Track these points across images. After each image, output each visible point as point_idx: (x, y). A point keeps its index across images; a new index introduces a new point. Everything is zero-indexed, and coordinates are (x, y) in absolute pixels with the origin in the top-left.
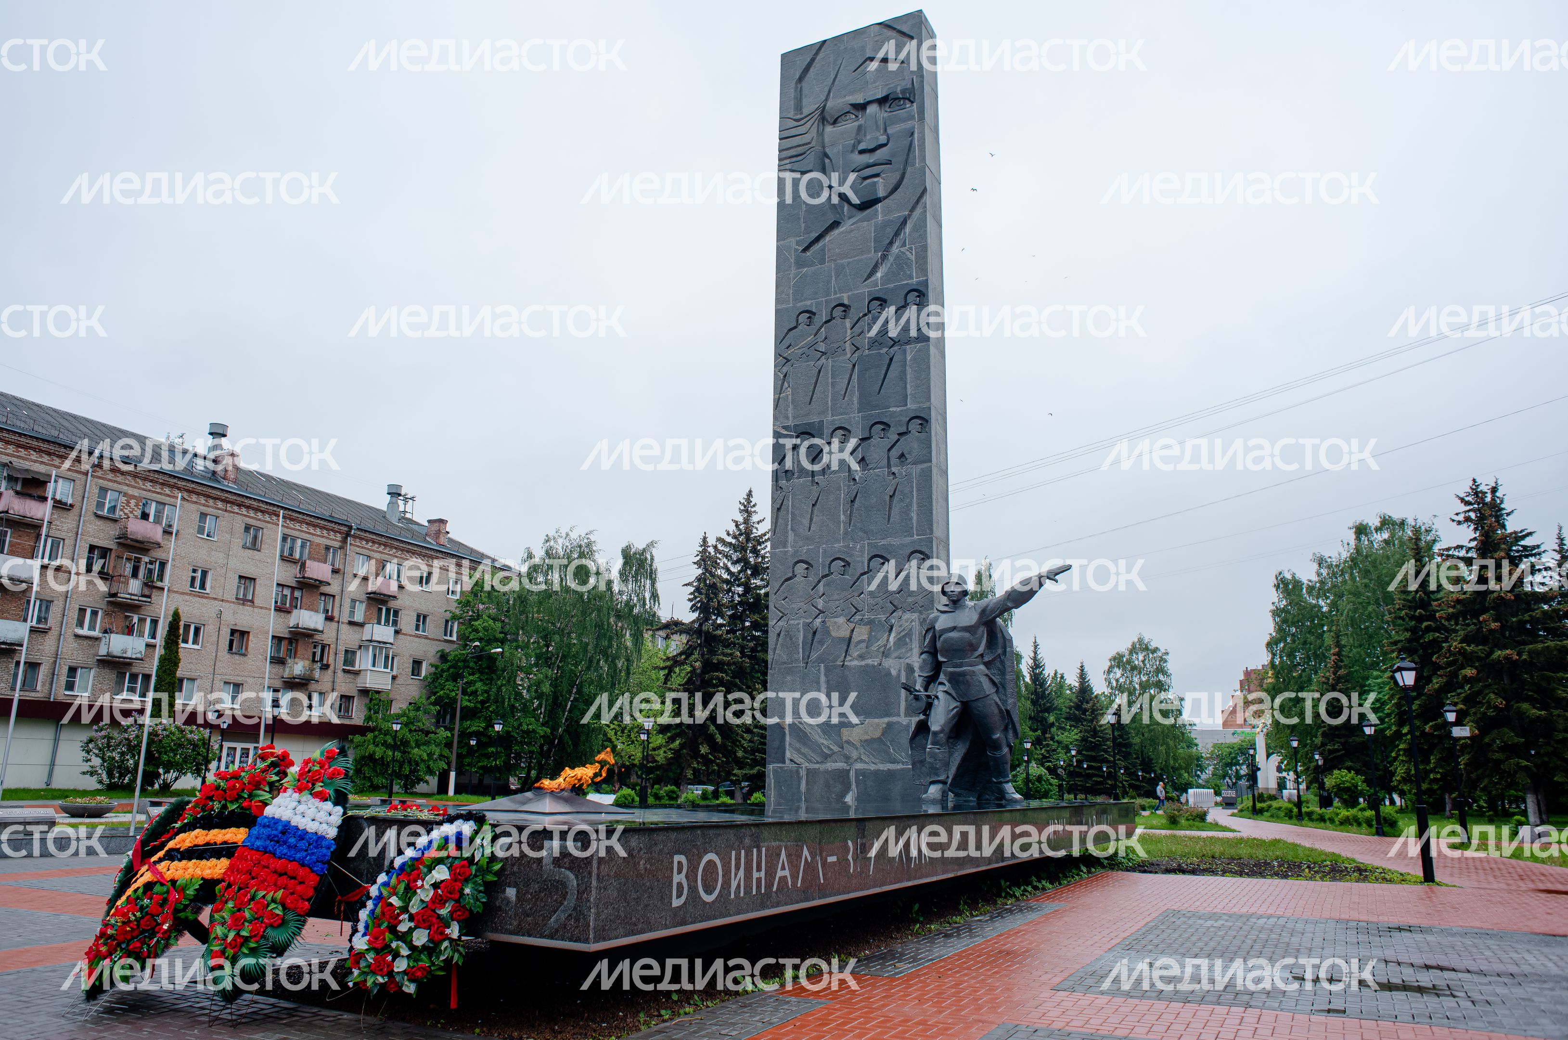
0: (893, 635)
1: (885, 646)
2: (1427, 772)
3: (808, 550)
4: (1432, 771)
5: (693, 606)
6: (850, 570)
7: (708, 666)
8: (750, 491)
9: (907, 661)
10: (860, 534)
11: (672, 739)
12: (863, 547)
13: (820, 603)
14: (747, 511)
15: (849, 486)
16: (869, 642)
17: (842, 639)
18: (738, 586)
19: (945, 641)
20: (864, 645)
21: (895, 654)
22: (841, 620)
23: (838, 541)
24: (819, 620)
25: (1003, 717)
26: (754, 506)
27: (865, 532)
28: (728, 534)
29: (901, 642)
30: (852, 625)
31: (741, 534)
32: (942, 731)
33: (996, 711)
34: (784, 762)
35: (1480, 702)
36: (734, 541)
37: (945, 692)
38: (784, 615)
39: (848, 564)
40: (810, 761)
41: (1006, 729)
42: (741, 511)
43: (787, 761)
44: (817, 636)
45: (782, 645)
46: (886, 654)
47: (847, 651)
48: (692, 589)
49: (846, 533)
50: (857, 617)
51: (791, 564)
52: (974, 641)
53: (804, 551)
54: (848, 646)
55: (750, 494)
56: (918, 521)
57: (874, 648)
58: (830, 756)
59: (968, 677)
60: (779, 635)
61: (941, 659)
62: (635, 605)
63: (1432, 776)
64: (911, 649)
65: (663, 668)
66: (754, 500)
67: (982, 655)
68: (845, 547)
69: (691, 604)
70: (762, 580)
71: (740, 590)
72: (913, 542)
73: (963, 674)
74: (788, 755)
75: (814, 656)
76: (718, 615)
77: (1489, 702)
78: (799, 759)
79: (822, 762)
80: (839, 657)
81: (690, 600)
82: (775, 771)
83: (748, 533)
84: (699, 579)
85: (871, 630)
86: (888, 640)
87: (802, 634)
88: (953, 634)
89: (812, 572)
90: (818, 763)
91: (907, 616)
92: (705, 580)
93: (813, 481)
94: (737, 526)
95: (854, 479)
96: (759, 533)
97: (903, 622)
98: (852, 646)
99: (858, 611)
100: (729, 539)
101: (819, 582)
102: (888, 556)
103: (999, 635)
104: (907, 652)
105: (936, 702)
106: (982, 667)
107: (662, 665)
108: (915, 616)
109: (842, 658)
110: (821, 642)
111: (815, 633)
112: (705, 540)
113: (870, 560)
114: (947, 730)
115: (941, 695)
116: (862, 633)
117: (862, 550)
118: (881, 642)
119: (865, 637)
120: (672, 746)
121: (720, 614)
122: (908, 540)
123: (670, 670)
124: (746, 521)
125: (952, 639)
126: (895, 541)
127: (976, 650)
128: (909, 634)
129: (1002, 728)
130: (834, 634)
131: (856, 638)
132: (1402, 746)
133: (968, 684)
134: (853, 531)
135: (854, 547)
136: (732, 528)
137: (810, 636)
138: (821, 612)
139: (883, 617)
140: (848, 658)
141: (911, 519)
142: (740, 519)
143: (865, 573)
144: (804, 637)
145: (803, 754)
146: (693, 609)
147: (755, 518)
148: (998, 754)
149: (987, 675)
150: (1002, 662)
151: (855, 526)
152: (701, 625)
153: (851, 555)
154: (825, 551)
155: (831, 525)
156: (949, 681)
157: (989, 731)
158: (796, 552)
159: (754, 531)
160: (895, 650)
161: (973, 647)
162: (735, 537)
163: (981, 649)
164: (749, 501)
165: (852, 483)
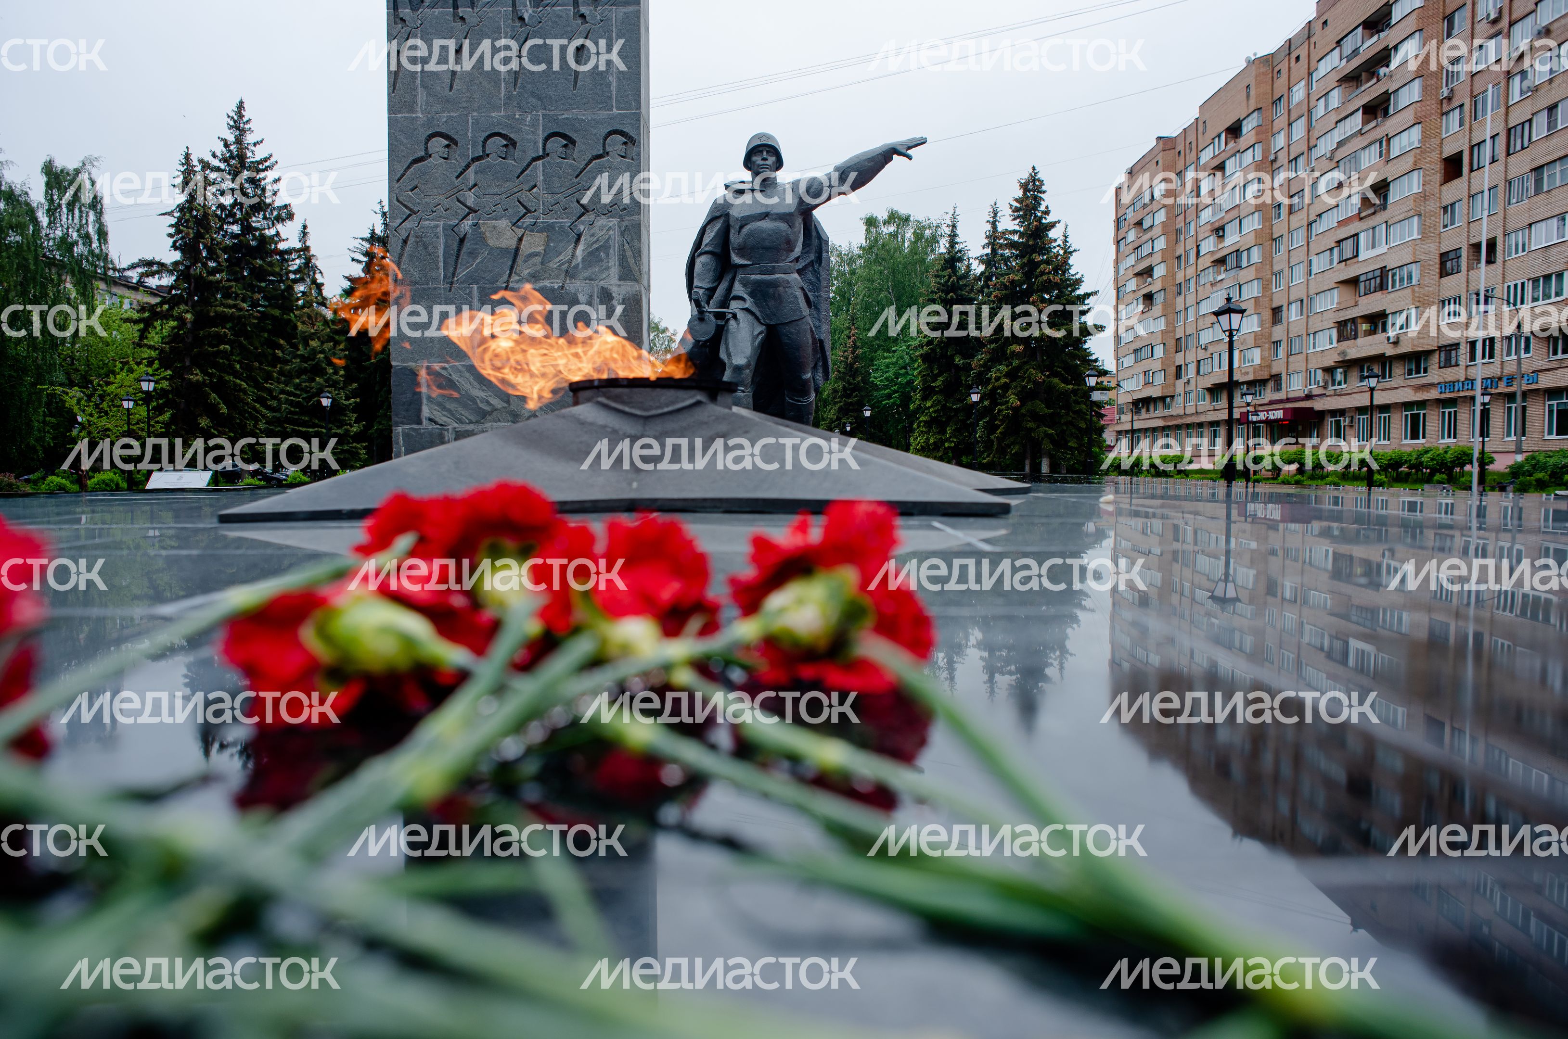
0: (581, 248)
1: (570, 262)
2: (943, 442)
3: (449, 118)
4: (947, 440)
5: (175, 242)
6: (517, 153)
7: (202, 320)
8: (241, 102)
9: (602, 283)
10: (532, 100)
11: (160, 410)
12: (535, 120)
13: (470, 199)
14: (238, 128)
15: (513, 27)
16: (546, 257)
17: (503, 251)
18: (233, 224)
19: (750, 234)
20: (537, 260)
21: (586, 274)
22: (504, 224)
23: (497, 108)
24: (468, 223)
25: (815, 350)
26: (248, 122)
27: (539, 99)
28: (214, 156)
29: (594, 257)
30: (520, 232)
31: (232, 157)
32: (748, 365)
33: (810, 341)
34: (419, 422)
35: (1020, 377)
36: (222, 166)
37: (747, 310)
38: (413, 212)
39: (512, 143)
40: (460, 421)
41: (815, 368)
42: (231, 127)
43: (425, 422)
44: (467, 246)
45: (411, 257)
46: (571, 273)
47: (512, 268)
48: (173, 221)
49: (509, 97)
50: (528, 220)
51: (423, 138)
52: (792, 237)
53: (444, 120)
54: (514, 261)
55: (241, 106)
56: (619, 89)
57: (553, 265)
58: (490, 413)
59: (781, 289)
60: (405, 242)
61: (736, 260)
62: (76, 243)
63: (946, 445)
64: (608, 268)
65: (136, 322)
66: (247, 115)
67: (797, 259)
68: (508, 117)
69: (171, 240)
70: (265, 218)
71: (236, 229)
72: (612, 118)
73: (774, 284)
74: (426, 412)
75: (462, 273)
76: (210, 257)
77: (1029, 377)
78: (441, 418)
79: (477, 422)
80: (501, 275)
81: (170, 235)
82: (406, 435)
83: (242, 157)
84: (181, 208)
85: (549, 240)
86: (573, 255)
87: (442, 240)
88: (766, 224)
89: (456, 152)
90: (471, 422)
91: (602, 221)
92: (191, 210)
93: (455, 15)
94: (226, 145)
95: (521, 19)
96: (258, 158)
97: (595, 230)
98: (520, 261)
99: (528, 211)
100: (215, 163)
101: (468, 166)
102: (574, 136)
103: (814, 234)
104: (602, 271)
105: (732, 323)
106: (796, 276)
107: (136, 316)
108: (614, 221)
109: (505, 277)
110: (473, 254)
111: (462, 241)
112: (187, 156)
113: (546, 139)
114: (753, 363)
115: (741, 315)
116: (534, 243)
117: (534, 123)
118: (565, 256)
119: (540, 249)
120: (160, 418)
121: (212, 255)
122: (603, 114)
123: (147, 324)
124: (239, 141)
125: (763, 231)
126: (586, 115)
127: (792, 250)
128: (605, 247)
129: (812, 365)
130: (491, 242)
131: (526, 248)
132: (923, 418)
133: (779, 299)
134: (520, 95)
135: (522, 121)
136: (220, 149)
137: (456, 245)
138: (472, 210)
139: (567, 222)
140: (515, 278)
141: (609, 85)
142: (231, 138)
143: (538, 158)
144: (446, 246)
145: (449, 411)
146: (175, 247)
147: (250, 138)
148: (804, 402)
149: (802, 289)
150: (816, 274)
151: (523, 87)
152: (188, 268)
153: (519, 131)
154: (476, 122)
155: (485, 83)
156: (752, 295)
157: (800, 367)
158: (430, 120)
159: (249, 154)
160: (585, 268)
161: (790, 245)
162: (225, 160)
163: (798, 250)
164: (241, 116)
165: (518, 24)
